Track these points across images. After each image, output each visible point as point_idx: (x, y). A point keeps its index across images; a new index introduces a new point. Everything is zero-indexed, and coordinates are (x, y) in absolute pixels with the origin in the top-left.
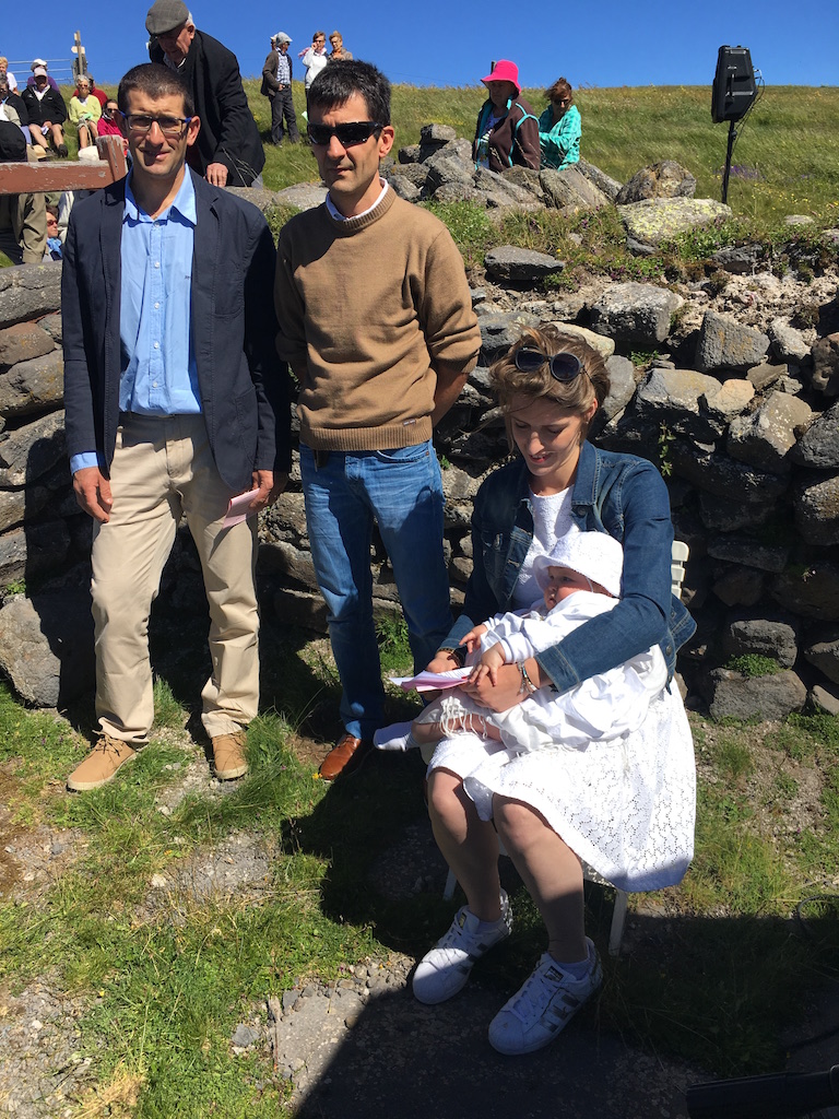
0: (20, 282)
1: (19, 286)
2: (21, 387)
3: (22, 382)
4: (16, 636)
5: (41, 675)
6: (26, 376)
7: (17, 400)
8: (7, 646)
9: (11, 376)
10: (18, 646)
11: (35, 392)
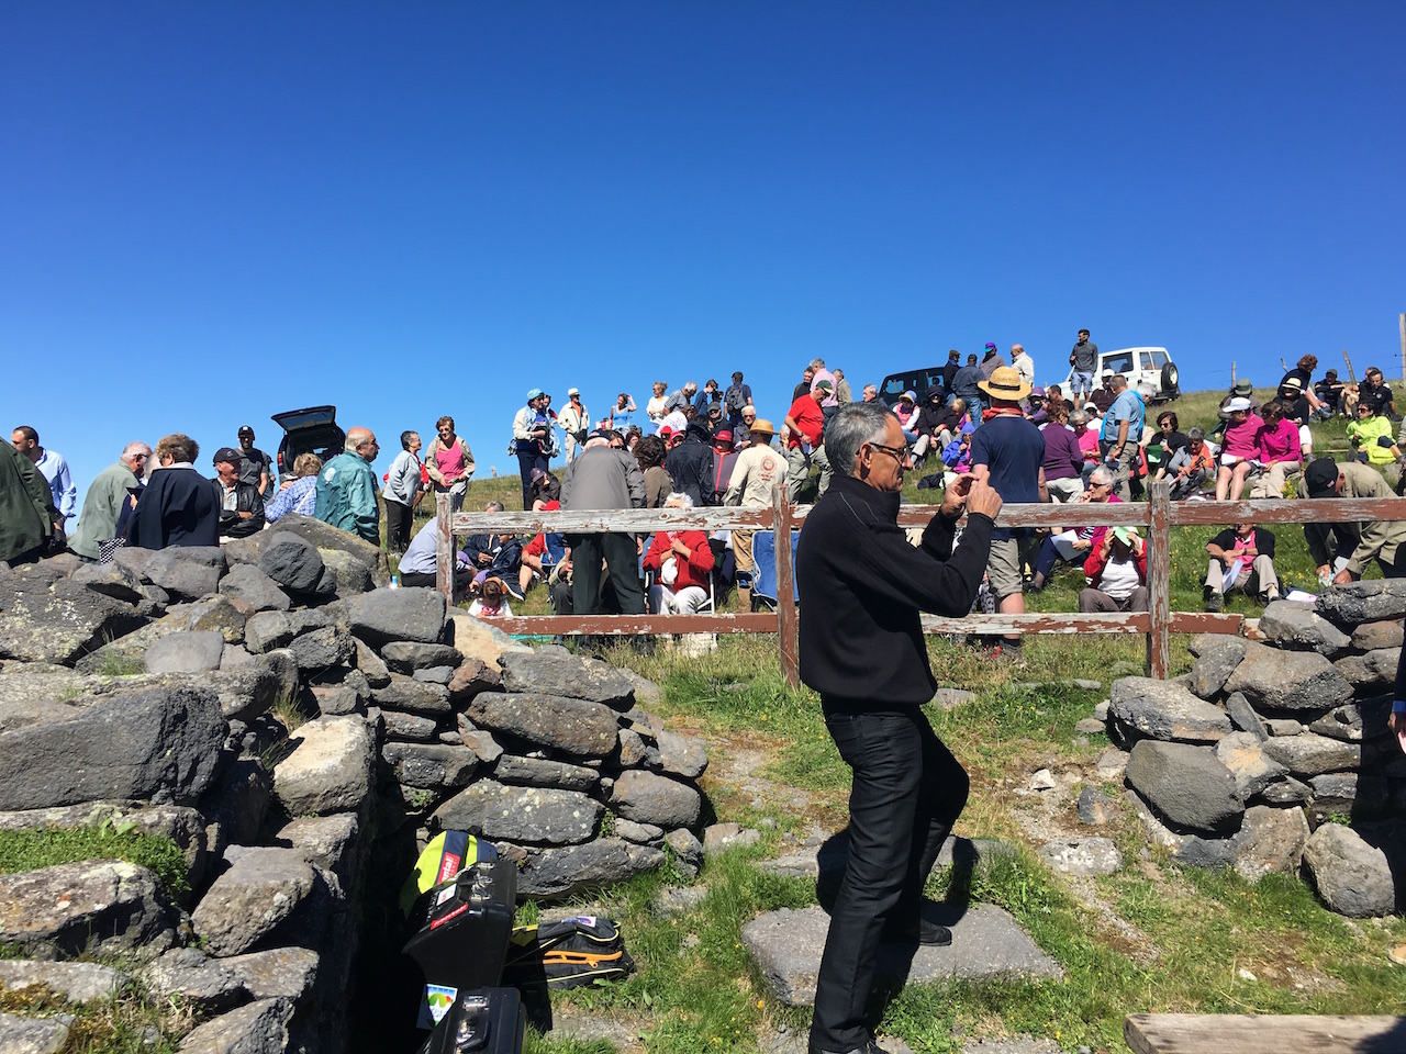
0: (1389, 591)
1: (1387, 593)
2: (1372, 666)
3: (1373, 663)
4: (1327, 848)
5: (1339, 884)
6: (1378, 660)
7: (1367, 677)
8: (1318, 854)
9: (1366, 658)
10: (1327, 856)
11: (1383, 672)
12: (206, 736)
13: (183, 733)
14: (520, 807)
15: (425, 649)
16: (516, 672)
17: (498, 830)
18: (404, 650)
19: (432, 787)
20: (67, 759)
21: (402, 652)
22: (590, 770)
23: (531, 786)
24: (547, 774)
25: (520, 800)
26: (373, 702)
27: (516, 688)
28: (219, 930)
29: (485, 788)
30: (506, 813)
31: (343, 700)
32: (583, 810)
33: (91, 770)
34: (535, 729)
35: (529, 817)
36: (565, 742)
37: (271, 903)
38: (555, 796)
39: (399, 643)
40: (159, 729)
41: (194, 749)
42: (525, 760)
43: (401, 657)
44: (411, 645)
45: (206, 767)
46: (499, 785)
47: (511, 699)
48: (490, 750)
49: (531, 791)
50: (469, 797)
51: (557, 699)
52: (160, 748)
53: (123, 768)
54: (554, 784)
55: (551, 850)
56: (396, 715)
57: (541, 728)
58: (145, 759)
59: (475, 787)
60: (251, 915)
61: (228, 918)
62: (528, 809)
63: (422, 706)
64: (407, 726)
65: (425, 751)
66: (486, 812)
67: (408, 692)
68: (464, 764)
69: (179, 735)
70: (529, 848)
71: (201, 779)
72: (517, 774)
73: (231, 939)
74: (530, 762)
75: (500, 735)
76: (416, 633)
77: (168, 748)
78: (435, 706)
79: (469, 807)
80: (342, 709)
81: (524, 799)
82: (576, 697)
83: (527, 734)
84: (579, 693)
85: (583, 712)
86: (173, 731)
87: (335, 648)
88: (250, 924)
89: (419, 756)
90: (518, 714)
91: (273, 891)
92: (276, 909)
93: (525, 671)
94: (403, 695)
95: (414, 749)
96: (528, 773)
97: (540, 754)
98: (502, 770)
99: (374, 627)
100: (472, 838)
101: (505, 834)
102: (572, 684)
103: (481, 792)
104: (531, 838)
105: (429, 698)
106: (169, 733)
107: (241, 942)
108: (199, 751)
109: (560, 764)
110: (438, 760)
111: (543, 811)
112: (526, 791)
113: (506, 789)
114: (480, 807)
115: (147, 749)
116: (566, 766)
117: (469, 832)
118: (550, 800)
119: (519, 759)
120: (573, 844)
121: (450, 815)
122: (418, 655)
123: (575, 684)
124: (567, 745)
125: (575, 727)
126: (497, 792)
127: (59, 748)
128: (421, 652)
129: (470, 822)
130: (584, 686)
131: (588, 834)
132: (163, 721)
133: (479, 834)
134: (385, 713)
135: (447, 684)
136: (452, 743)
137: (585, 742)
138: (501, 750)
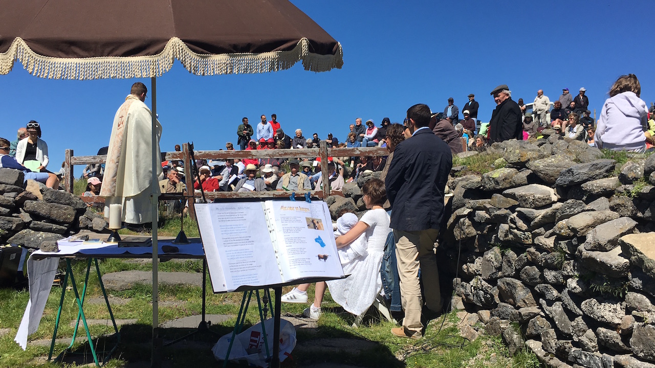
14: (37, 238)
15: (9, 187)
17: (30, 245)
19: (7, 230)
22: (64, 227)
23: (42, 231)
24: (47, 227)
25: (37, 235)
29: (26, 231)
30: (32, 239)
34: (43, 212)
35: (40, 241)
36: (54, 217)
38: (50, 235)
42: (39, 222)
44: (3, 185)
46: (30, 230)
47: (35, 202)
48: (26, 218)
49: (41, 233)
50: (19, 234)
54: (50, 230)
57: (45, 212)
59: (22, 231)
62: (40, 238)
63: (4, 204)
65: (5, 218)
66: (25, 239)
68: (18, 223)
72: (36, 227)
74: (42, 223)
75: (31, 214)
76: (7, 182)
78: (9, 204)
79: (20, 237)
81: (39, 235)
83: (40, 214)
85: (61, 208)
89: (3, 220)
90: (36, 207)
95: (1, 218)
96: (40, 227)
97: (45, 221)
98: (31, 225)
101: (32, 246)
103: (24, 232)
105: (7, 201)
109: (52, 224)
110: (9, 221)
111: (46, 239)
113: (33, 232)
114: (24, 237)
116: (54, 225)
118: (48, 236)
119: (37, 222)
121: (14, 239)
122: (6, 189)
125: (58, 213)
126: (30, 232)
128: (7, 188)
129: (21, 242)
135: (14, 198)
136: (16, 217)
137: (61, 218)
138: (32, 219)
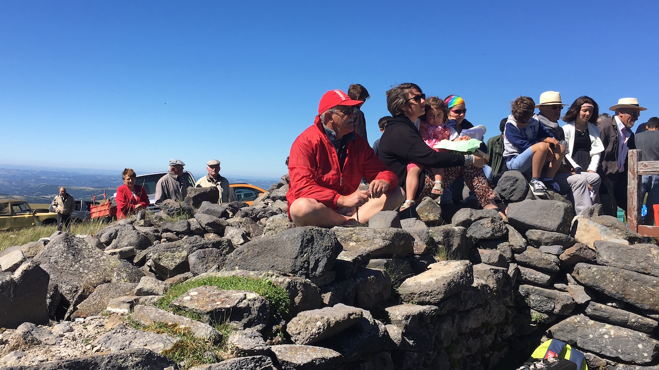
12: (321, 250)
13: (312, 248)
14: (601, 334)
15: (547, 234)
16: (602, 253)
17: (587, 345)
18: (536, 234)
19: (546, 312)
20: (271, 253)
21: (535, 236)
22: (650, 320)
23: (610, 323)
24: (619, 317)
25: (600, 330)
26: (513, 260)
27: (602, 263)
28: (295, 332)
29: (578, 319)
30: (591, 336)
31: (492, 257)
32: (645, 344)
33: (279, 259)
34: (610, 288)
35: (606, 341)
36: (632, 300)
37: (315, 325)
38: (624, 332)
39: (533, 230)
40: (300, 244)
41: (317, 256)
42: (603, 306)
43: (534, 238)
44: (539, 232)
45: (322, 264)
46: (587, 319)
47: (594, 268)
48: (582, 297)
49: (608, 326)
50: (569, 323)
51: (627, 272)
52: (301, 252)
53: (288, 259)
54: (624, 324)
55: (623, 365)
56: (527, 270)
57: (613, 289)
58: (295, 256)
59: (573, 317)
60: (307, 328)
61: (299, 328)
62: (606, 336)
63: (541, 266)
64: (533, 276)
65: (542, 292)
66: (579, 333)
67: (532, 257)
68: (565, 302)
69: (310, 248)
70: (608, 361)
71: (320, 269)
72: (597, 314)
73: (300, 337)
74: (607, 309)
75: (589, 289)
76: (544, 225)
77: (305, 253)
78: (548, 267)
79: (569, 328)
80: (491, 261)
81: (603, 330)
82: (644, 273)
83: (604, 290)
84: (646, 270)
85: (646, 283)
86: (307, 246)
87: (490, 229)
88: (307, 332)
89: (539, 294)
90: (597, 277)
91: (317, 320)
92: (318, 329)
93: (608, 253)
94: (529, 258)
95: (536, 290)
96: (605, 315)
97: (614, 304)
98: (589, 310)
99: (519, 220)
100: (568, 346)
101: (591, 349)
102: (641, 264)
103: (576, 321)
104: (608, 354)
105: (544, 262)
106: (305, 247)
107: (304, 340)
108: (319, 256)
109: (628, 312)
110: (550, 298)
111: (616, 340)
112: (605, 325)
113: (592, 322)
114: (576, 330)
115: (296, 252)
116: (632, 315)
117: (567, 343)
118: (621, 334)
119: (599, 305)
120: (639, 365)
121: (558, 331)
122: (544, 238)
123: (643, 264)
124: (633, 301)
125: (639, 291)
126: (586, 323)
127: (269, 248)
128: (545, 236)
129: (569, 337)
130: (650, 266)
131: (648, 360)
132: (302, 241)
133: (574, 345)
134: (519, 267)
135: (558, 256)
136: (560, 290)
137: (646, 302)
138: (589, 298)
